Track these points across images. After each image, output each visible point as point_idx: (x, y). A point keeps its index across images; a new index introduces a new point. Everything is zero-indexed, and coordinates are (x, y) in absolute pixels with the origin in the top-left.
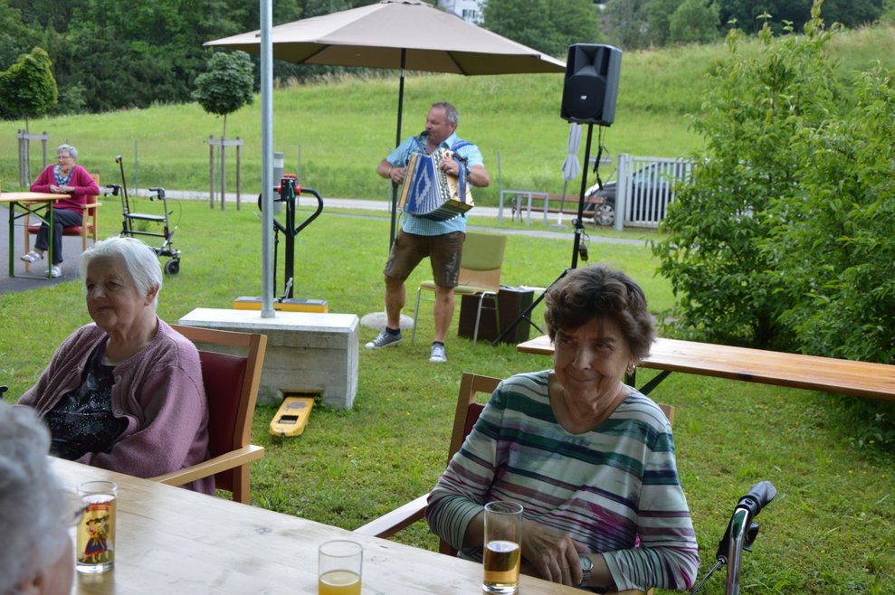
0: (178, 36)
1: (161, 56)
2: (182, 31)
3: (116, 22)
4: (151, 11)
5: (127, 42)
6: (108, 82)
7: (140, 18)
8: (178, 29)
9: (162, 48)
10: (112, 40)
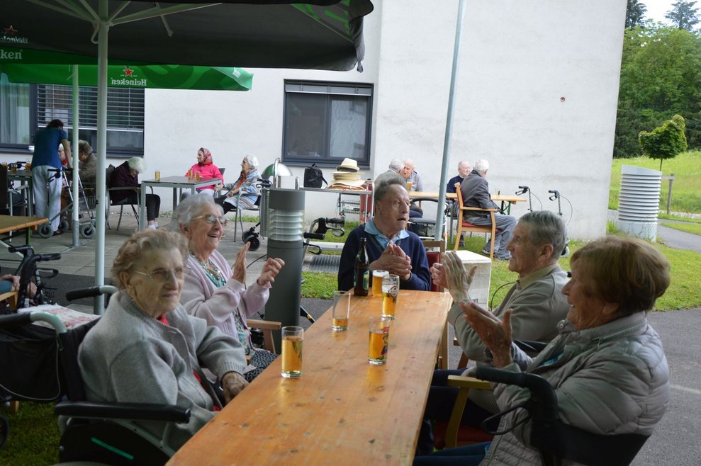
0: (676, 104)
1: (662, 118)
2: (679, 101)
3: (632, 96)
4: (658, 88)
5: (639, 110)
6: (623, 137)
7: (650, 93)
8: (676, 99)
9: (663, 113)
10: (629, 109)
